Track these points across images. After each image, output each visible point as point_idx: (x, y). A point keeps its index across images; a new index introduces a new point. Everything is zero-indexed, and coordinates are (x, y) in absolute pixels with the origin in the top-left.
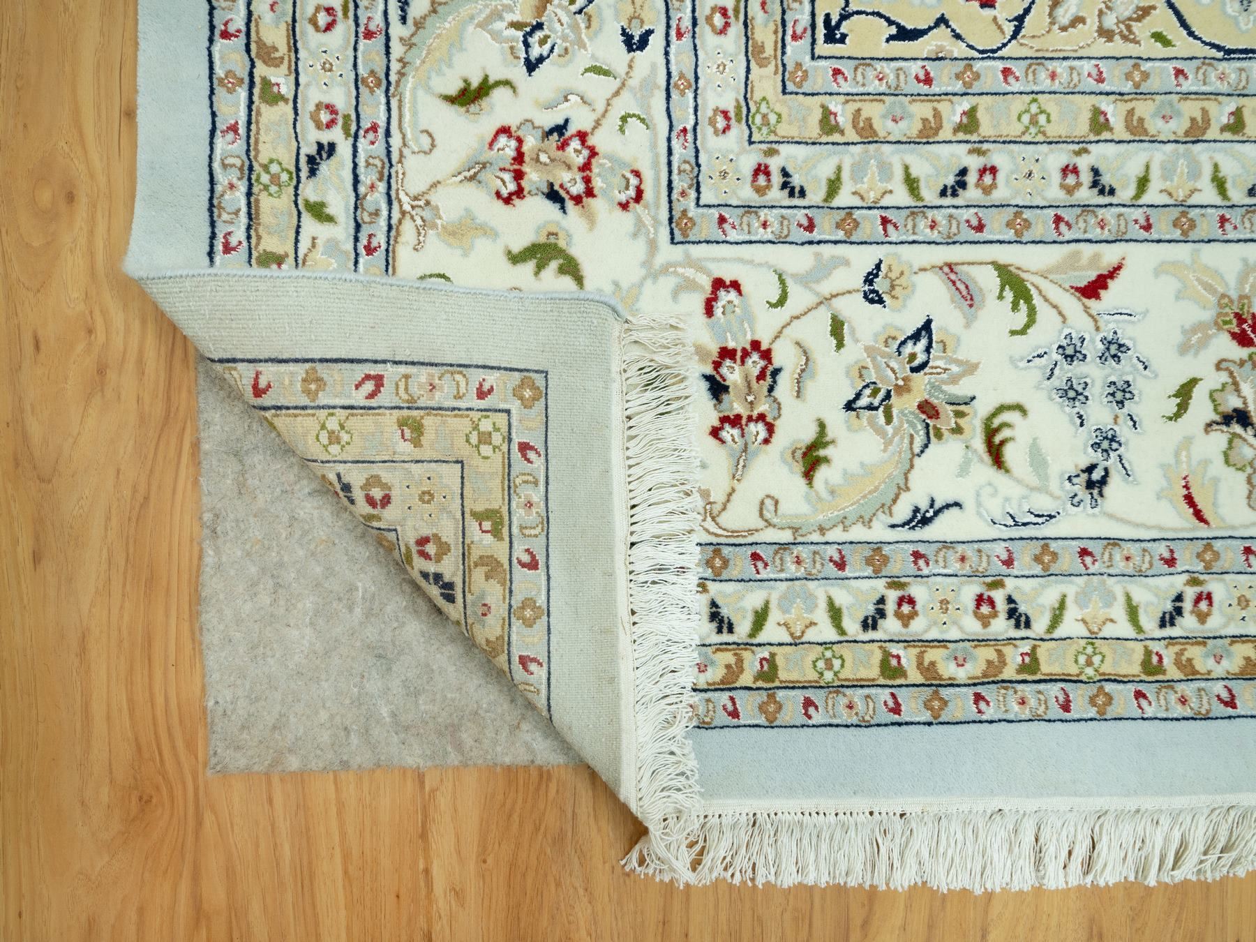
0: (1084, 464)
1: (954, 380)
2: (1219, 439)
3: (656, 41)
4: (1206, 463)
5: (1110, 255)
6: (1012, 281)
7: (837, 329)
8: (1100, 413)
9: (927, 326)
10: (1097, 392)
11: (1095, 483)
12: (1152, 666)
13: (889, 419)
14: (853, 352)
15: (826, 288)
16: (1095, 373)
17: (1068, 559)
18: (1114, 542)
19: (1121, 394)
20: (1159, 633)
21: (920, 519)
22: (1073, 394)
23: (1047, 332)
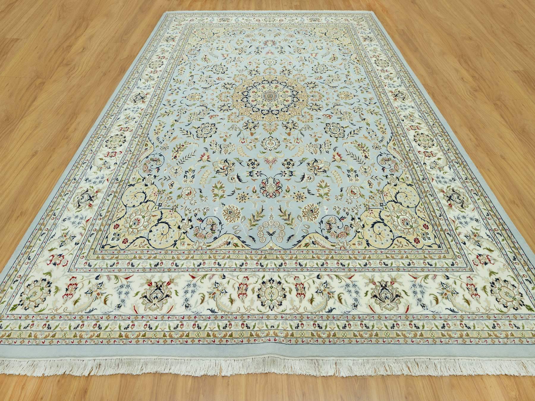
0: (118, 304)
1: (103, 290)
2: (142, 300)
3: (80, 244)
4: (139, 304)
5: (131, 274)
6: (116, 277)
7: (89, 282)
8: (123, 296)
9: (102, 283)
10: (123, 293)
11: (119, 306)
12: (121, 336)
13: (91, 295)
14: (90, 285)
15: (89, 278)
16: (124, 290)
17: (112, 317)
18: (121, 315)
19: (127, 293)
20: (124, 330)
21: (90, 311)
22: (120, 293)
23: (120, 284)
